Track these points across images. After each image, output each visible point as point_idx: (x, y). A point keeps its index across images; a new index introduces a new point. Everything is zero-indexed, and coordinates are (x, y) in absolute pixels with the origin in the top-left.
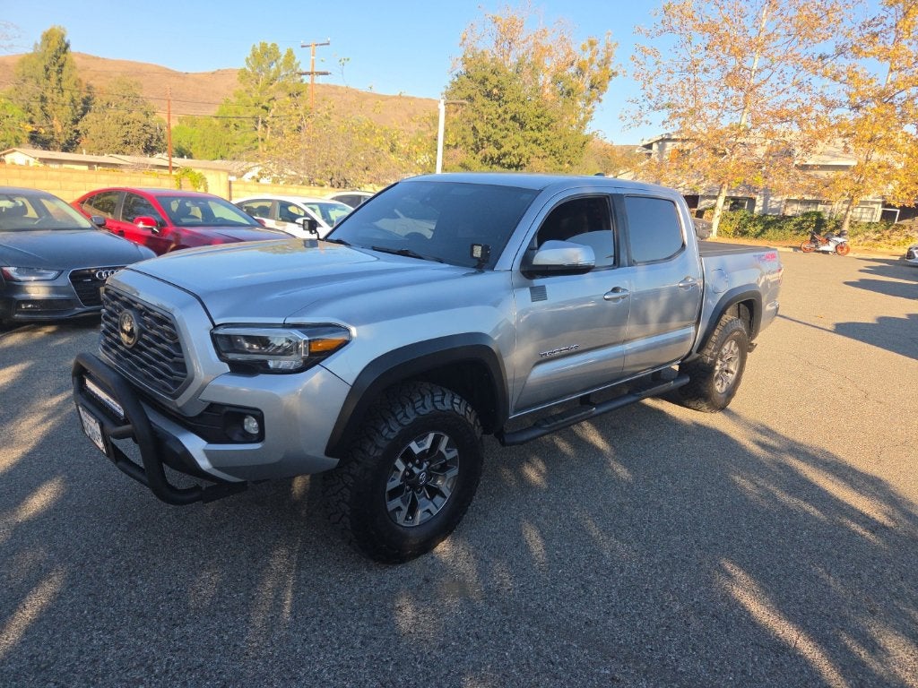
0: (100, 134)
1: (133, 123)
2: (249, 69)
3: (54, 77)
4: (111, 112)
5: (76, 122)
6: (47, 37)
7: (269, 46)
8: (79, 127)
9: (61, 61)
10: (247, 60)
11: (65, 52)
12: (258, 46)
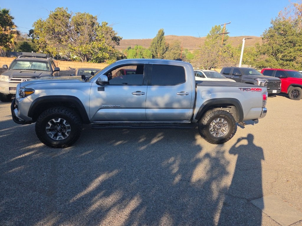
0: (168, 57)
1: (177, 53)
2: (210, 34)
3: (159, 42)
4: (172, 51)
5: (163, 54)
6: (159, 32)
7: (218, 26)
8: (163, 55)
9: (162, 38)
10: (210, 32)
11: (163, 36)
12: (214, 27)
